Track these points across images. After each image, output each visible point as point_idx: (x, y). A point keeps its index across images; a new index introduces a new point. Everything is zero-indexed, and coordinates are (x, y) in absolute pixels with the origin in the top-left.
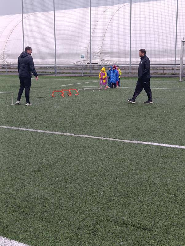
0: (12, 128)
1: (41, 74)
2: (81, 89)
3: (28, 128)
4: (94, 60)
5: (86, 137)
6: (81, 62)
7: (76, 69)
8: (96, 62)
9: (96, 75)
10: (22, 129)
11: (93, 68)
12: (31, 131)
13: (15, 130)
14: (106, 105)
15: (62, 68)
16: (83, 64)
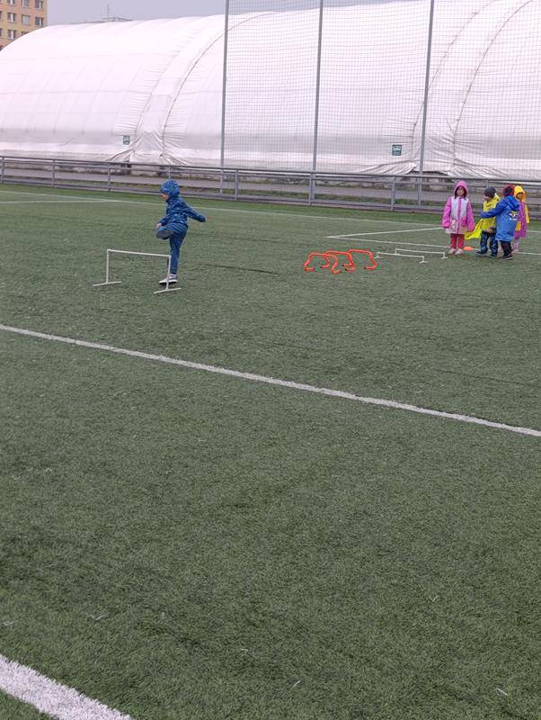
0: (174, 361)
1: (267, 198)
2: (384, 251)
3: (218, 365)
4: (433, 163)
5: (393, 409)
6: (391, 166)
7: (373, 187)
8: (436, 169)
9: (433, 208)
10: (200, 366)
11: (428, 186)
12: (227, 376)
13: (182, 368)
14: (460, 308)
15: (331, 183)
16: (396, 173)
